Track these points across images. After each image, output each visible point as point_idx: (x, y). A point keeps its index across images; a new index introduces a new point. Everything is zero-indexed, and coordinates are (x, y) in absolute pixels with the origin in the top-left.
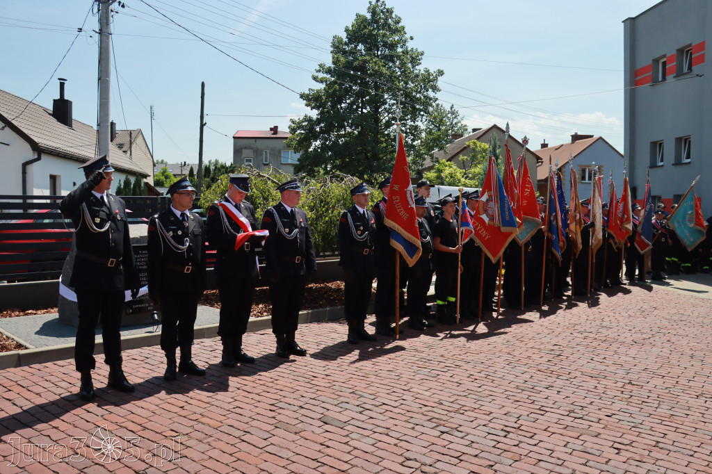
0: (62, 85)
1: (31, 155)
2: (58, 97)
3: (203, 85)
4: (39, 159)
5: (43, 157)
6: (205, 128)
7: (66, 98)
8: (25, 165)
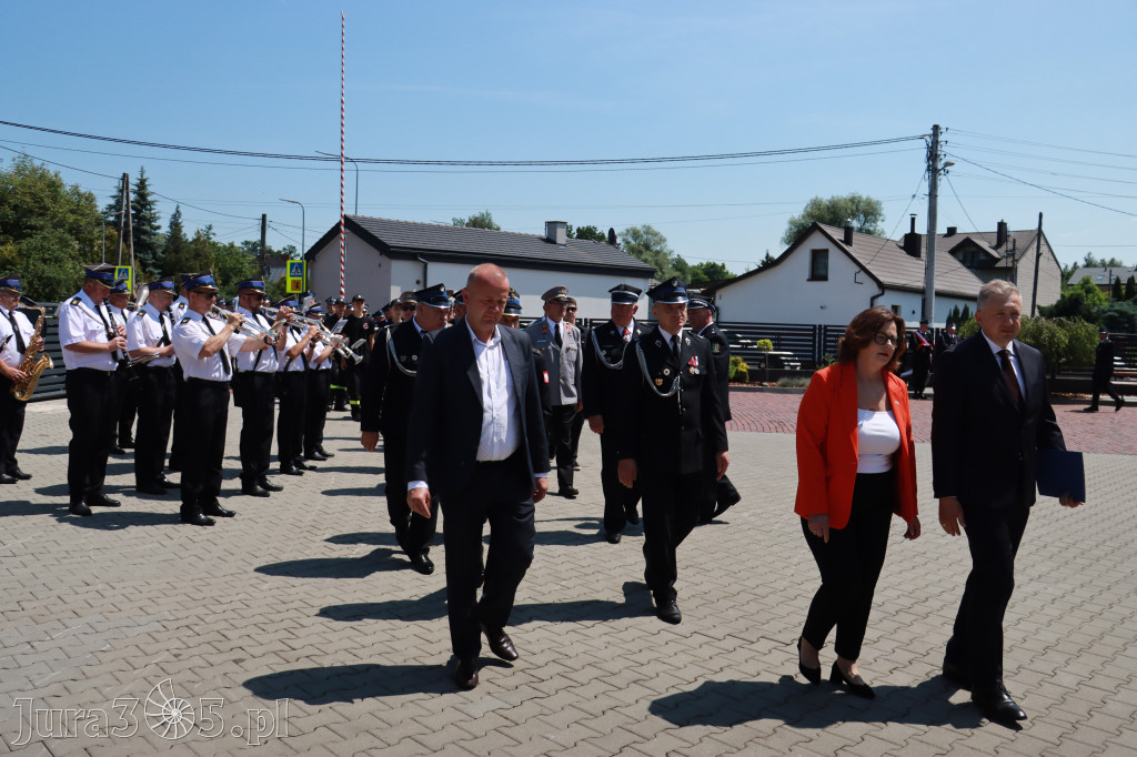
0: (913, 220)
1: (875, 290)
2: (908, 231)
3: (1041, 215)
4: (882, 294)
5: (887, 293)
6: (1041, 259)
7: (917, 231)
8: (873, 299)
